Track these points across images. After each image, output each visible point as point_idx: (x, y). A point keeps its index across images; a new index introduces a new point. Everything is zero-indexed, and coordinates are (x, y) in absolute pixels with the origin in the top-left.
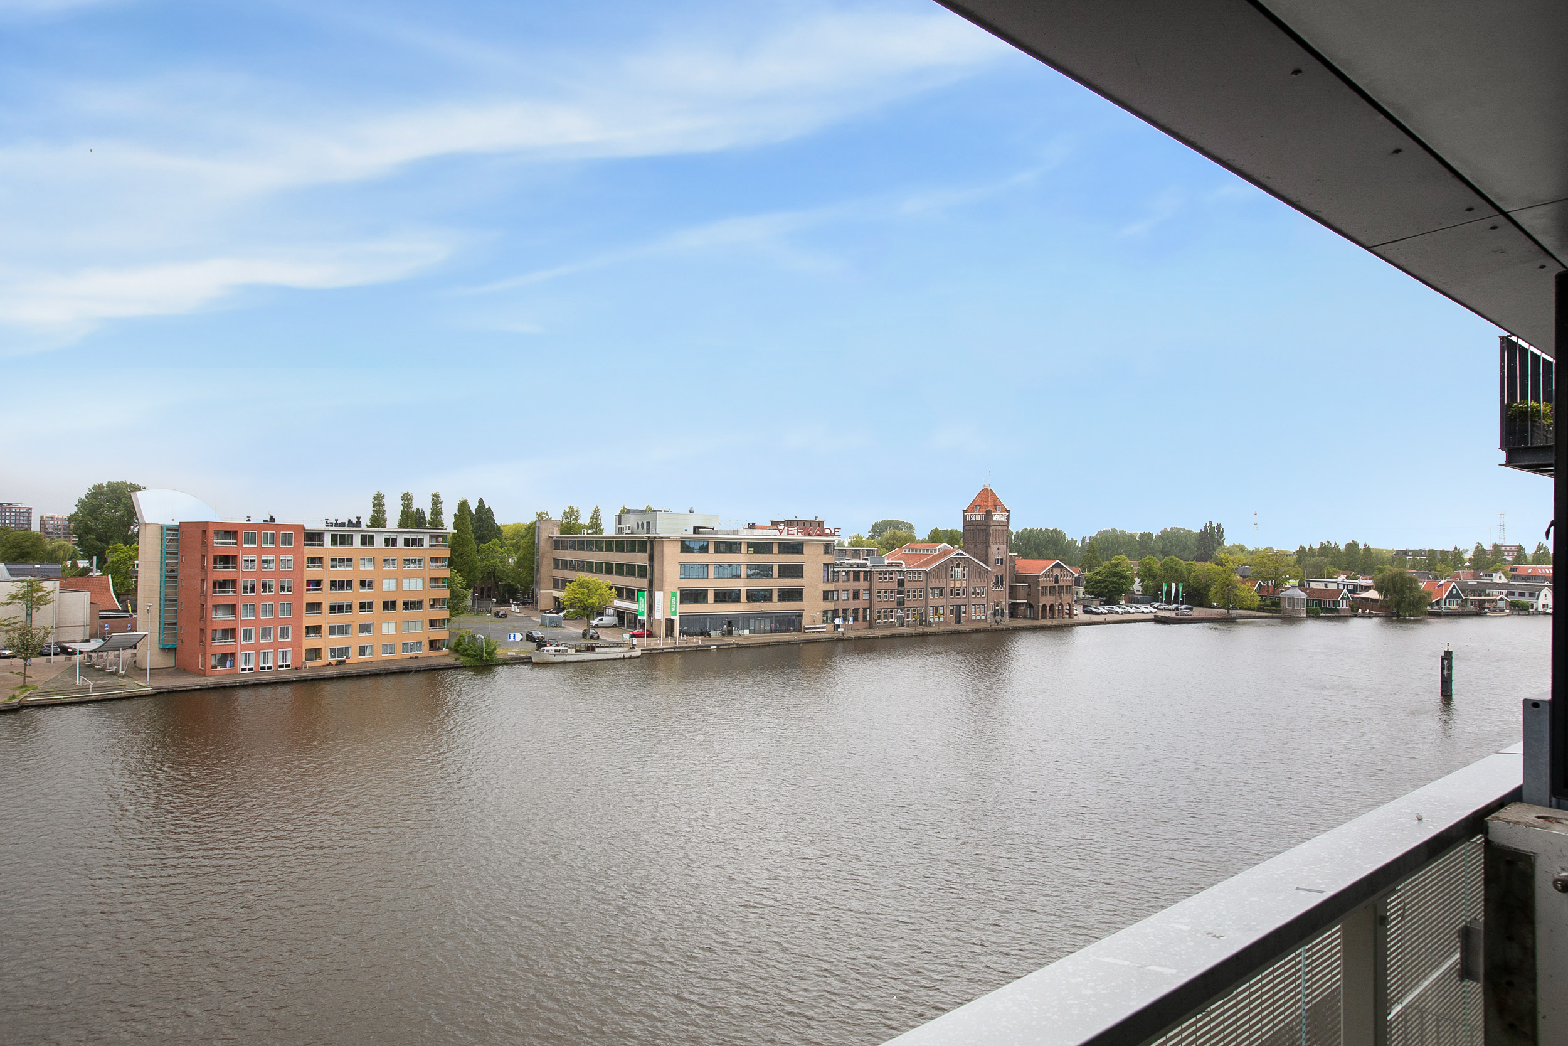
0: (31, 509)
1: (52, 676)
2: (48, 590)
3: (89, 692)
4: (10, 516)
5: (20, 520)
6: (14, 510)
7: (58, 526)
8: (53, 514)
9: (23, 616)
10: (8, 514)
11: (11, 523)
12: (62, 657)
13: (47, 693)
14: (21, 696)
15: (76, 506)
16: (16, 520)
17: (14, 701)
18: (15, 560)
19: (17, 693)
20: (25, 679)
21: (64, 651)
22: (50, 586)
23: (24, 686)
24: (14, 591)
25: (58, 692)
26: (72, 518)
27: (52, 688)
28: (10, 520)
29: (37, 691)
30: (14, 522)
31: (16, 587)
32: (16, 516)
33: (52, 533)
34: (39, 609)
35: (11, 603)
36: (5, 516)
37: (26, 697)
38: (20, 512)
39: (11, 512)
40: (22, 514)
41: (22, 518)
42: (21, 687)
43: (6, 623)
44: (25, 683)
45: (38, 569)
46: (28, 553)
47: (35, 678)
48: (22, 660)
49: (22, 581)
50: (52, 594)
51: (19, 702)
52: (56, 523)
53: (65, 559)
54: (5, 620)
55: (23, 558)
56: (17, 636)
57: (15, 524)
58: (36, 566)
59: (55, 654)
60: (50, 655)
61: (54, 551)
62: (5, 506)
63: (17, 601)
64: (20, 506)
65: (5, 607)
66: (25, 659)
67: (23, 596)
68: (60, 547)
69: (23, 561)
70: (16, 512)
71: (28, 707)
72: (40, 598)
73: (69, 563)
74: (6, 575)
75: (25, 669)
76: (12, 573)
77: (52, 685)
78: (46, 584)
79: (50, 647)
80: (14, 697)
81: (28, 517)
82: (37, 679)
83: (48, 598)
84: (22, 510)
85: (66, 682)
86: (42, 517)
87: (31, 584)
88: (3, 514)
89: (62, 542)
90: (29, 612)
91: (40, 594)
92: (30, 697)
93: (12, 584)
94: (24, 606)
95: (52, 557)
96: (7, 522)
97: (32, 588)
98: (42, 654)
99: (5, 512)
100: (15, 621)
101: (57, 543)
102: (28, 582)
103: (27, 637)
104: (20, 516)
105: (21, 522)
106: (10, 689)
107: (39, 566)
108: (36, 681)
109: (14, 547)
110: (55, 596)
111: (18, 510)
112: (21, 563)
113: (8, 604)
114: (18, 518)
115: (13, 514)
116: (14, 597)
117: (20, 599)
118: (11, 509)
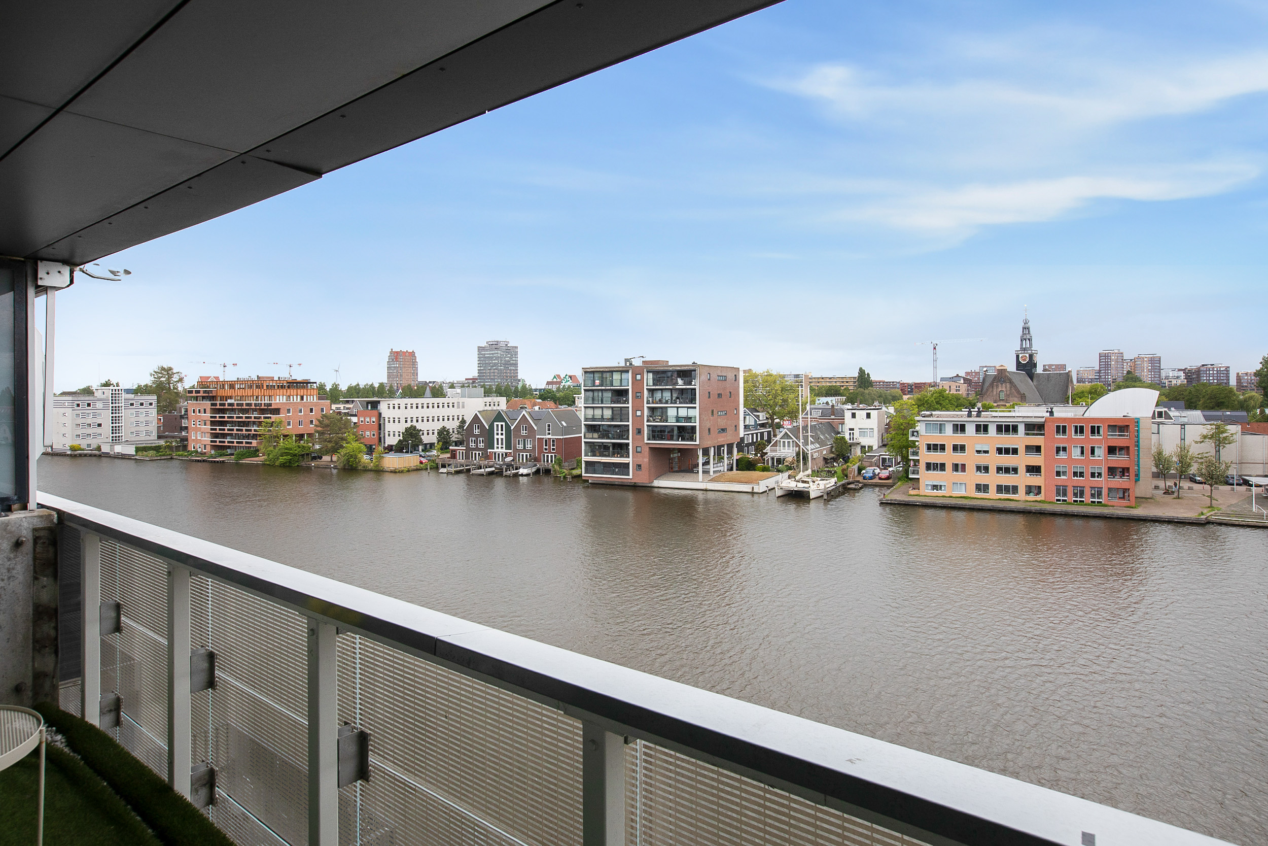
0: (1229, 367)
1: (1234, 502)
2: (1231, 432)
3: (1263, 519)
4: (1213, 374)
5: (1220, 377)
6: (1216, 369)
7: (1251, 380)
8: (1246, 371)
9: (1213, 452)
10: (1211, 372)
11: (1213, 379)
12: (1244, 488)
13: (1228, 515)
14: (1208, 514)
15: (1261, 363)
16: (1217, 376)
17: (1202, 517)
18: (1212, 408)
19: (1205, 511)
20: (1211, 501)
21: (1246, 483)
22: (1233, 429)
23: (1211, 507)
24: (1205, 432)
25: (1237, 515)
26: (1257, 374)
27: (1232, 511)
28: (1213, 377)
29: (1221, 512)
30: (1216, 378)
31: (1208, 429)
32: (1217, 374)
33: (1246, 386)
34: (1224, 447)
35: (1203, 441)
36: (1209, 374)
37: (1212, 515)
38: (1220, 370)
39: (1213, 371)
40: (1222, 372)
41: (1222, 375)
42: (1209, 507)
43: (1200, 456)
44: (1211, 504)
45: (1228, 415)
46: (1222, 403)
47: (1220, 501)
48: (1209, 486)
49: (1211, 425)
50: (1234, 435)
51: (1206, 518)
52: (1249, 378)
53: (1254, 408)
54: (1198, 454)
55: (1218, 406)
56: (1204, 467)
57: (1217, 380)
58: (1227, 413)
59: (1237, 484)
60: (1233, 485)
61: (1245, 400)
62: (1210, 366)
63: (1207, 440)
64: (1220, 366)
65: (1199, 444)
66: (1211, 486)
67: (1212, 437)
68: (1251, 398)
69: (1218, 409)
70: (1217, 371)
71: (1213, 523)
72: (1225, 438)
73: (1258, 411)
74: (1203, 420)
75: (1211, 493)
76: (1207, 418)
77: (1233, 509)
78: (1229, 427)
79: (1233, 478)
80: (1202, 514)
81: (1227, 374)
82: (1221, 502)
83: (1231, 438)
84: (1222, 369)
85: (1244, 508)
86: (1238, 374)
87: (1218, 427)
88: (1208, 372)
89: (1254, 393)
90: (1217, 448)
91: (1225, 435)
92: (1215, 516)
93: (1203, 426)
94: (1213, 444)
95: (1243, 406)
96: (1211, 378)
97: (1219, 430)
98: (1227, 483)
99: (1209, 371)
100: (1207, 455)
101: (1250, 394)
102: (1216, 425)
103: (1212, 468)
104: (1220, 374)
105: (1222, 378)
106: (1201, 507)
107: (1229, 413)
108: (1221, 504)
109: (1210, 398)
110: (1238, 437)
111: (1219, 369)
112: (1217, 411)
113: (1201, 442)
114: (1219, 375)
115: (1215, 372)
116: (1205, 437)
117: (1210, 438)
118: (1213, 368)
